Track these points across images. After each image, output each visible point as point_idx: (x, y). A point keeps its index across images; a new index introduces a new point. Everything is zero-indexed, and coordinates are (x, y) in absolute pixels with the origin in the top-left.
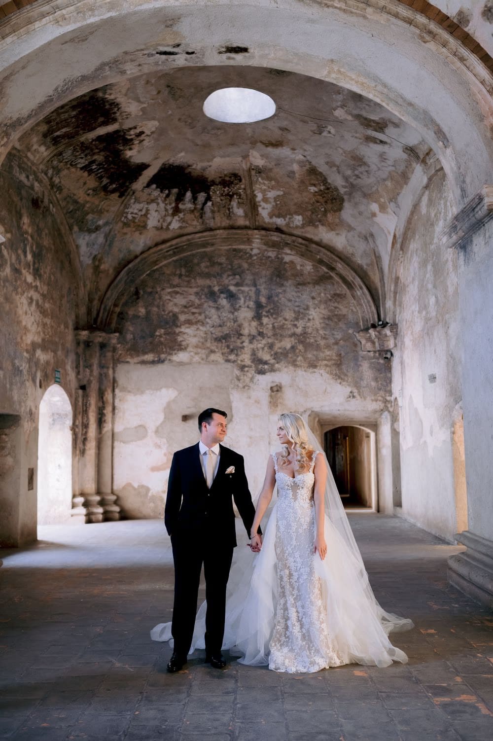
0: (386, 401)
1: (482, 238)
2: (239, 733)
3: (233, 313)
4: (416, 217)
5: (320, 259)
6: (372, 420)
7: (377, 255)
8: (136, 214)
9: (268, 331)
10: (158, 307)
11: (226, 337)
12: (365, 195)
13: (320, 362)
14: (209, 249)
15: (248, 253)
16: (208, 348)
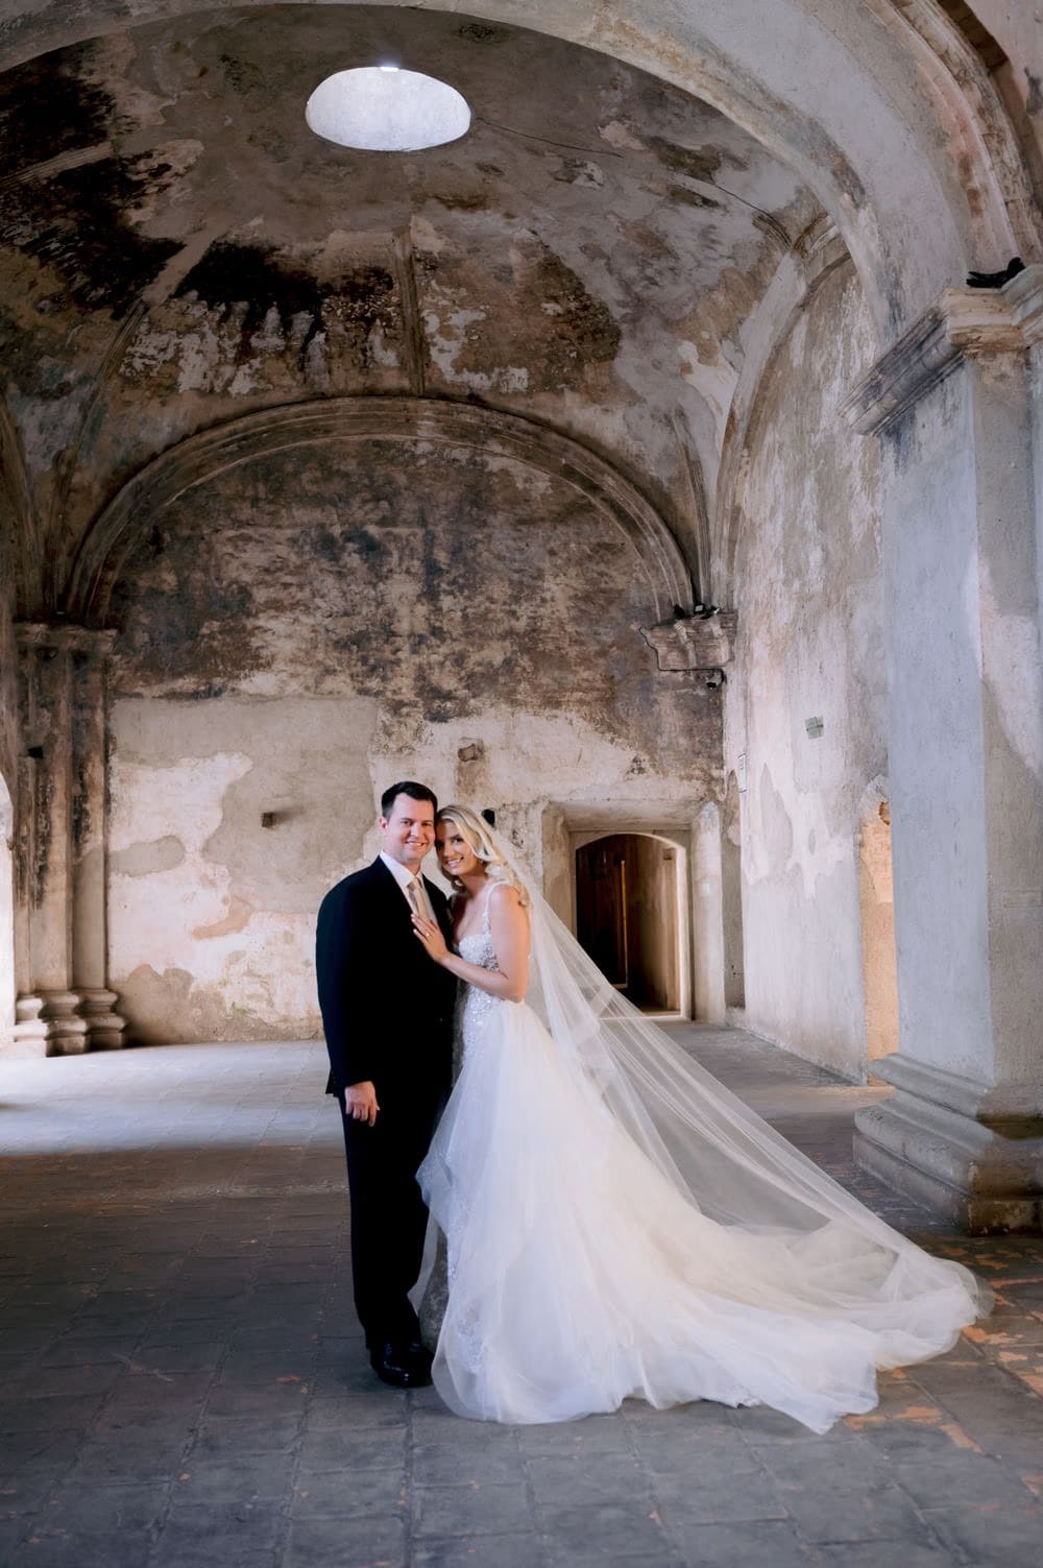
0: (710, 780)
1: (937, 410)
2: (422, 1513)
3: (375, 586)
4: (780, 374)
5: (566, 465)
6: (679, 821)
7: (692, 458)
8: (153, 358)
9: (452, 624)
10: (206, 570)
11: (359, 640)
12: (668, 324)
13: (568, 694)
14: (319, 441)
15: (407, 451)
16: (319, 663)
